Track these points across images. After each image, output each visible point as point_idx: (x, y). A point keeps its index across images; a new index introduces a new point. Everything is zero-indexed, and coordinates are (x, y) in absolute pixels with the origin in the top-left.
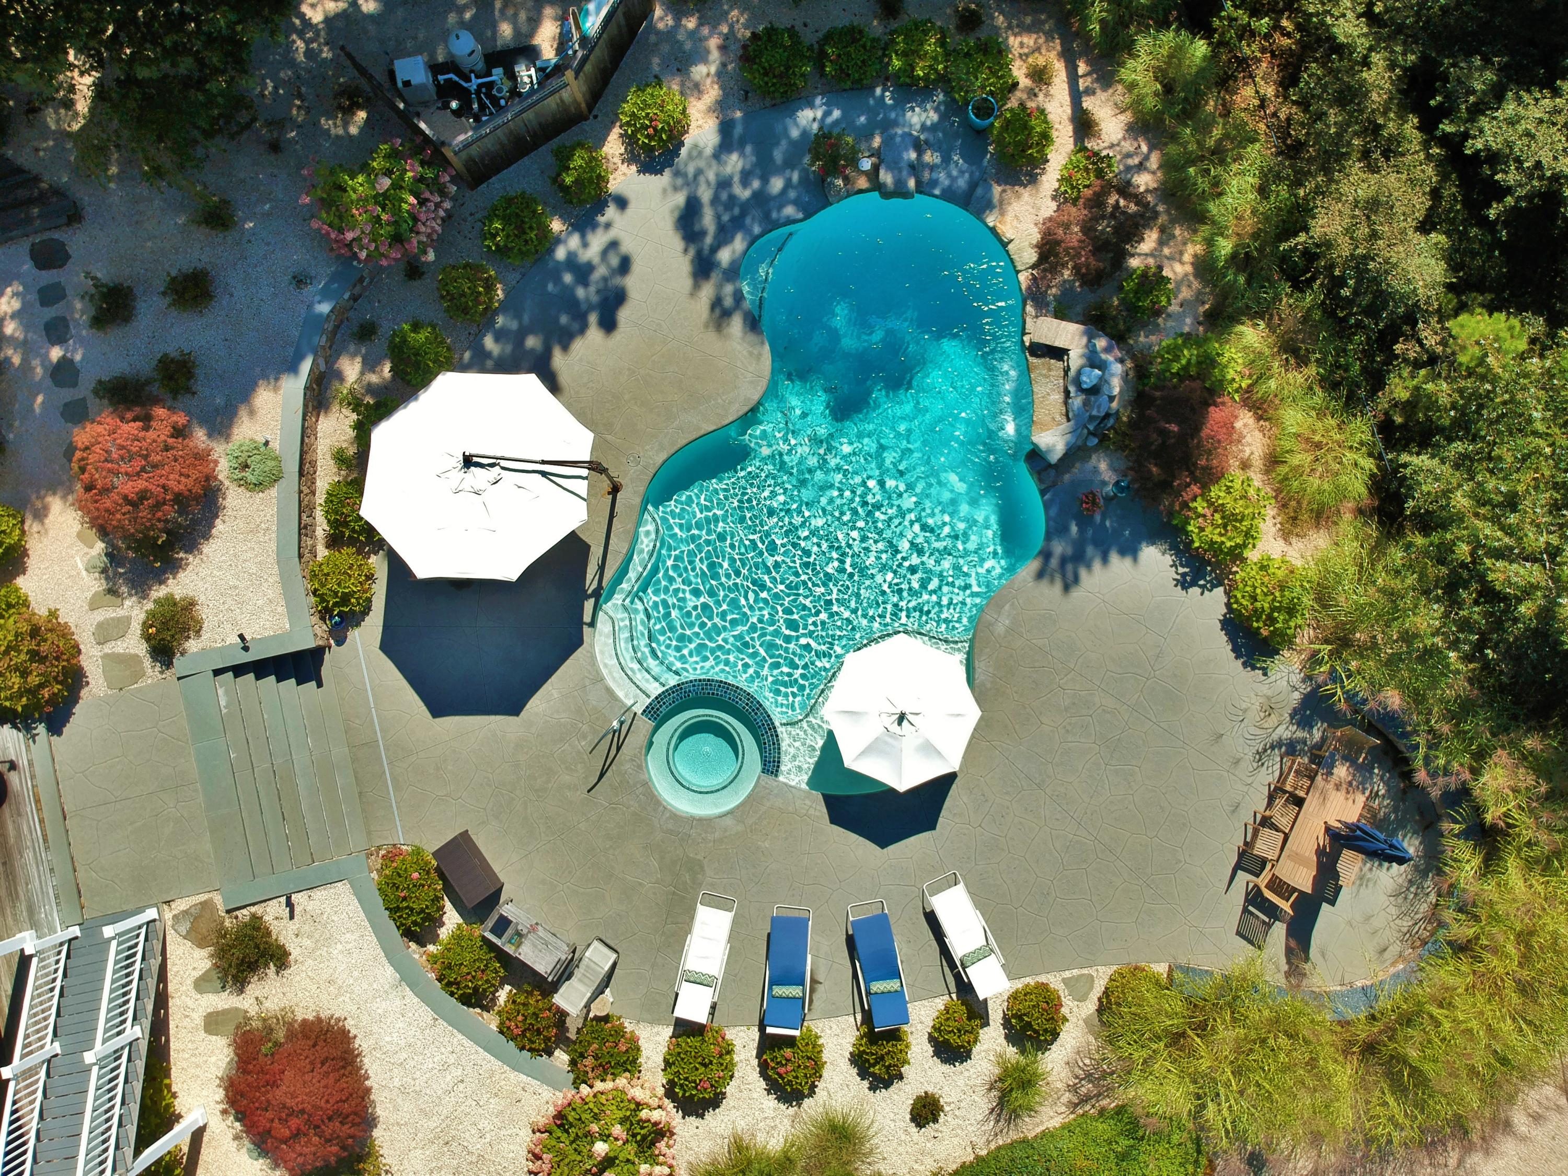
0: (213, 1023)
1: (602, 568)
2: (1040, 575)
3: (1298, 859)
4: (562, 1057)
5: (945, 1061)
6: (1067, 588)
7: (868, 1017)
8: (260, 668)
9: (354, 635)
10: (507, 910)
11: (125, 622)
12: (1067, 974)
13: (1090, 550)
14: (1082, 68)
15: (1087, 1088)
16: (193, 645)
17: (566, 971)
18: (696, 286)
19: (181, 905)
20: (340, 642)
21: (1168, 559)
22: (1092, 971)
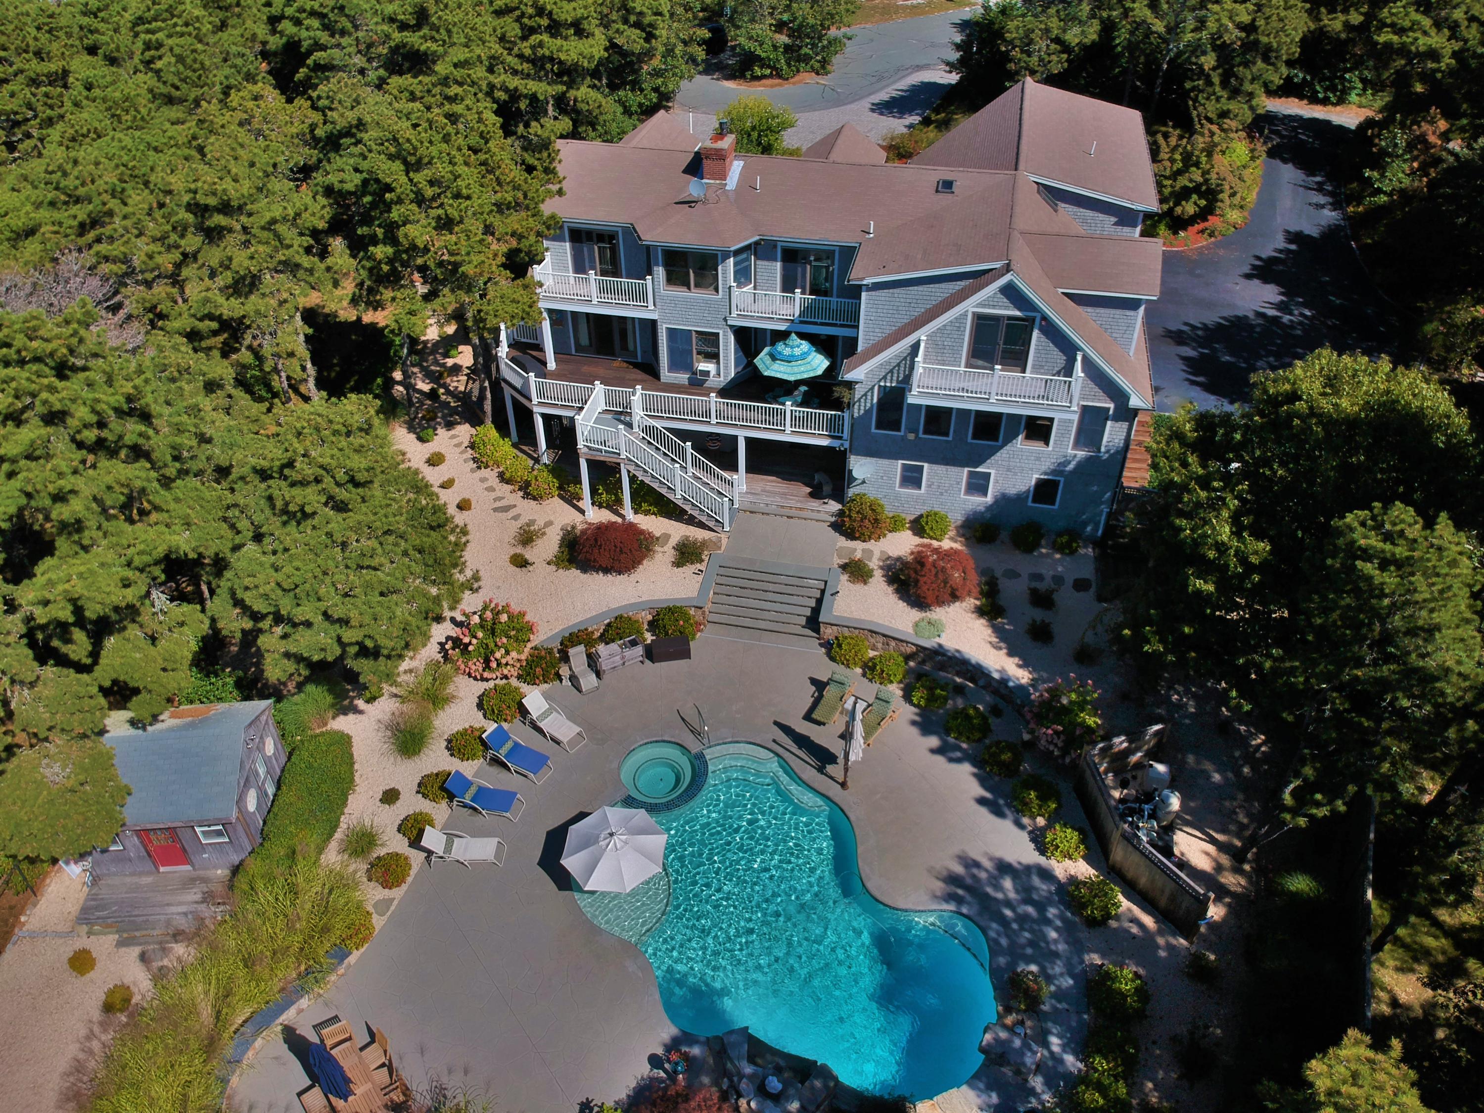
4: (552, 643)
5: (407, 817)
8: (820, 602)
12: (396, 902)
16: (844, 578)
19: (724, 541)
20: (821, 645)
22: (385, 917)
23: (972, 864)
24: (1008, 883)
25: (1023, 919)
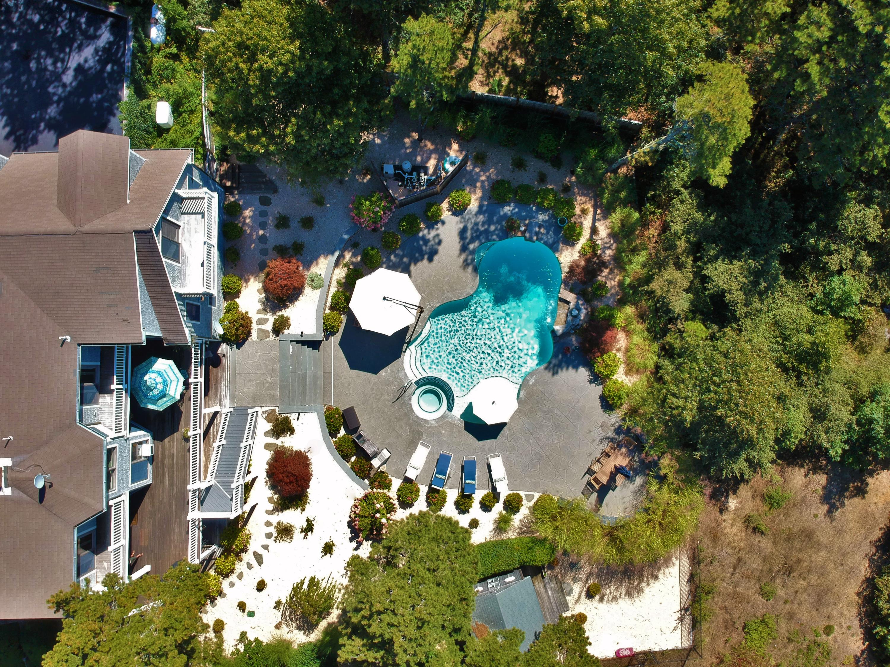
0: (267, 446)
1: (412, 335)
2: (546, 368)
3: (604, 473)
4: (368, 481)
5: (483, 510)
6: (553, 374)
7: (463, 490)
8: (304, 343)
9: (332, 338)
10: (361, 432)
11: (266, 321)
12: (526, 493)
13: (563, 364)
14: (599, 211)
15: (525, 529)
16: (286, 332)
17: (375, 455)
18: (460, 254)
19: (266, 409)
20: (327, 339)
21: (588, 373)
22: (534, 494)
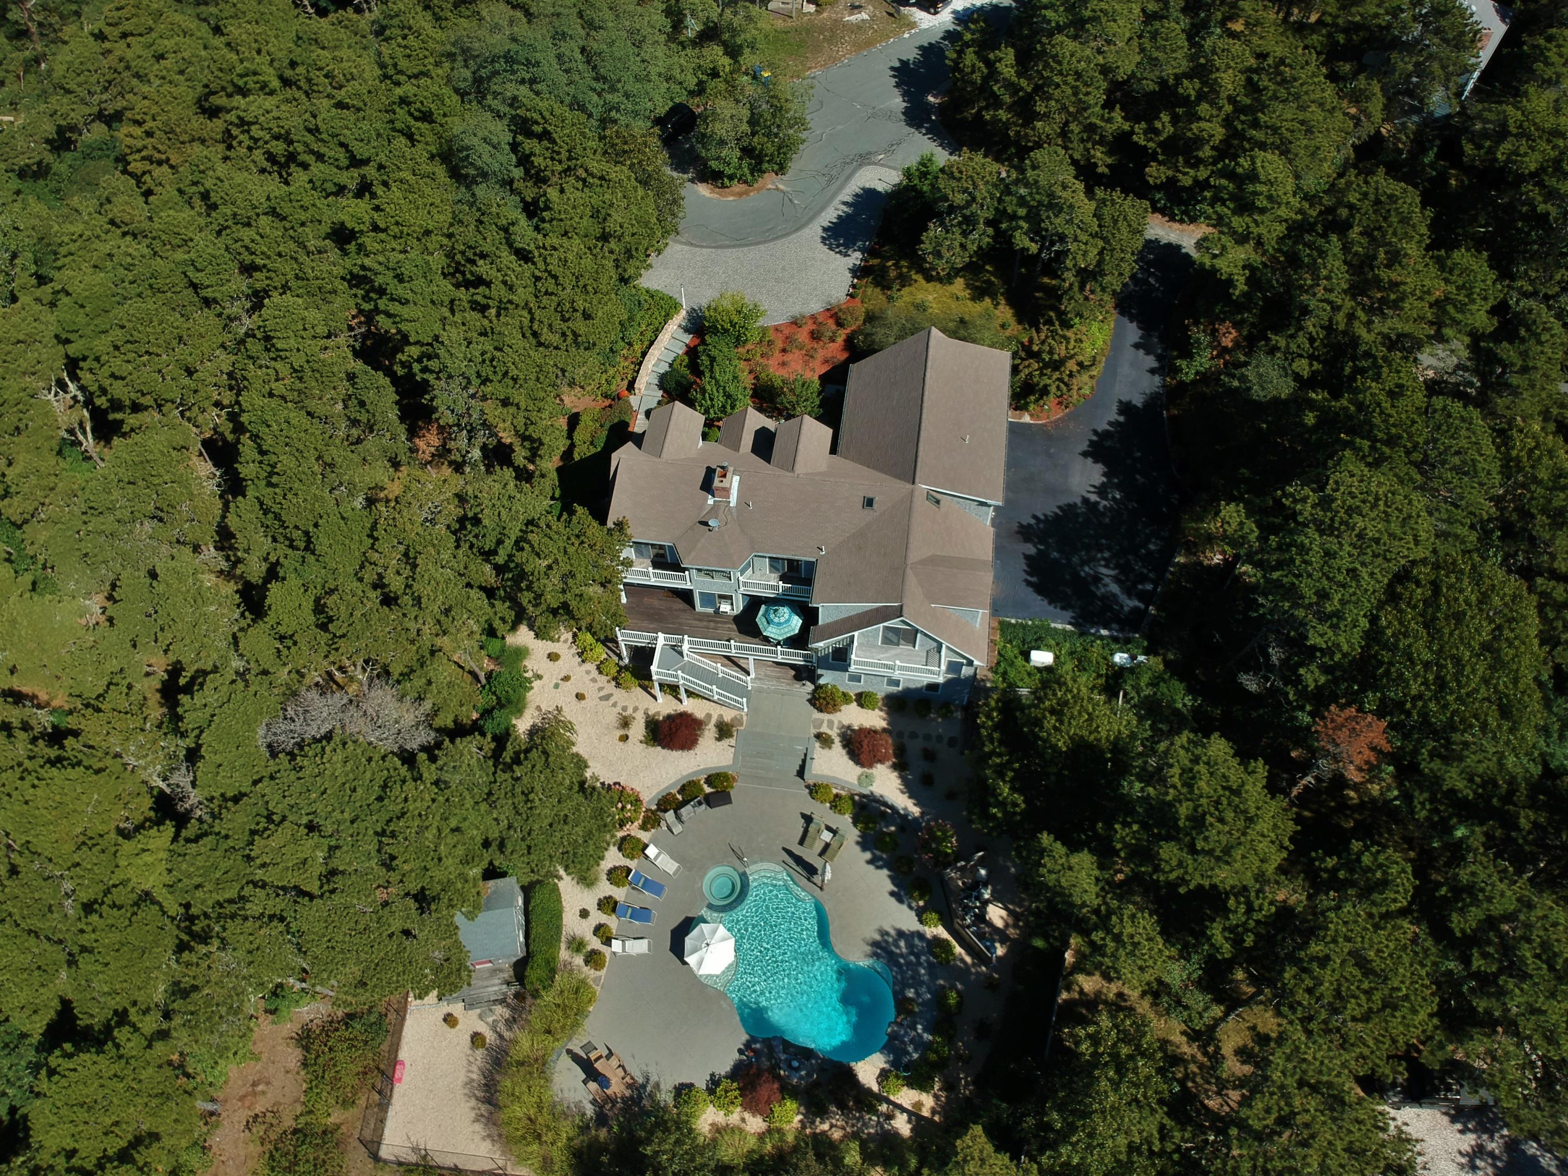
0: (709, 716)
4: (654, 807)
5: (596, 926)
7: (622, 905)
9: (806, 792)
10: (704, 806)
11: (831, 728)
15: (567, 968)
16: (817, 745)
17: (678, 817)
19: (744, 718)
20: (805, 785)
21: (725, 1072)
23: (884, 933)
24: (902, 944)
25: (909, 963)
